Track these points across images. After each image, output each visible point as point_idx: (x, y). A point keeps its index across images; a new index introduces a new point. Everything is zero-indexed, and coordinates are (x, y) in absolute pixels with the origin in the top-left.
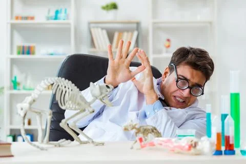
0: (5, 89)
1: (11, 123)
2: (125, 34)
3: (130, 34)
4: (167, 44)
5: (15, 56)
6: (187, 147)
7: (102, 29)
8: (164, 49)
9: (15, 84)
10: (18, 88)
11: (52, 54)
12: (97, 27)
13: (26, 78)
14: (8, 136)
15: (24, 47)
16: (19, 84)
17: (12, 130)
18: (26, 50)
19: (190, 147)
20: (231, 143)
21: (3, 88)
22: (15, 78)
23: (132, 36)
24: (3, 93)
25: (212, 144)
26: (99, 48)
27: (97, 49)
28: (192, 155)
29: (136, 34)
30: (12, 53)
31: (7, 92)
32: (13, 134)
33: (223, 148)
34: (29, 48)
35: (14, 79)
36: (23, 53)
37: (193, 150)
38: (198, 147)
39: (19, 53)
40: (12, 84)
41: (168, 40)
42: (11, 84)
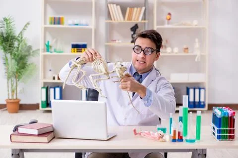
0: (40, 50)
1: (44, 78)
2: (135, 9)
3: (139, 9)
4: (168, 17)
5: (48, 25)
6: (158, 138)
7: (117, 5)
8: (166, 21)
9: (48, 47)
10: (50, 50)
11: (77, 25)
12: (113, 3)
13: (56, 42)
14: (42, 88)
15: (55, 18)
16: (51, 47)
17: (45, 83)
18: (57, 21)
19: (159, 138)
20: (181, 135)
21: (39, 50)
22: (48, 42)
23: (141, 10)
24: (39, 54)
25: (170, 137)
26: (115, 20)
27: (113, 21)
28: (161, 141)
29: (143, 8)
30: (45, 23)
31: (41, 54)
32: (46, 86)
33: (177, 138)
34: (59, 19)
35: (47, 44)
36: (54, 24)
37: (161, 139)
38: (163, 138)
39: (51, 23)
40: (46, 47)
41: (169, 14)
42: (44, 47)
